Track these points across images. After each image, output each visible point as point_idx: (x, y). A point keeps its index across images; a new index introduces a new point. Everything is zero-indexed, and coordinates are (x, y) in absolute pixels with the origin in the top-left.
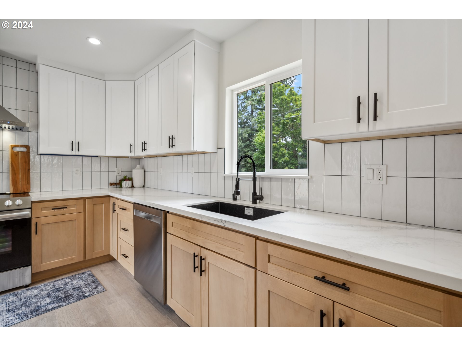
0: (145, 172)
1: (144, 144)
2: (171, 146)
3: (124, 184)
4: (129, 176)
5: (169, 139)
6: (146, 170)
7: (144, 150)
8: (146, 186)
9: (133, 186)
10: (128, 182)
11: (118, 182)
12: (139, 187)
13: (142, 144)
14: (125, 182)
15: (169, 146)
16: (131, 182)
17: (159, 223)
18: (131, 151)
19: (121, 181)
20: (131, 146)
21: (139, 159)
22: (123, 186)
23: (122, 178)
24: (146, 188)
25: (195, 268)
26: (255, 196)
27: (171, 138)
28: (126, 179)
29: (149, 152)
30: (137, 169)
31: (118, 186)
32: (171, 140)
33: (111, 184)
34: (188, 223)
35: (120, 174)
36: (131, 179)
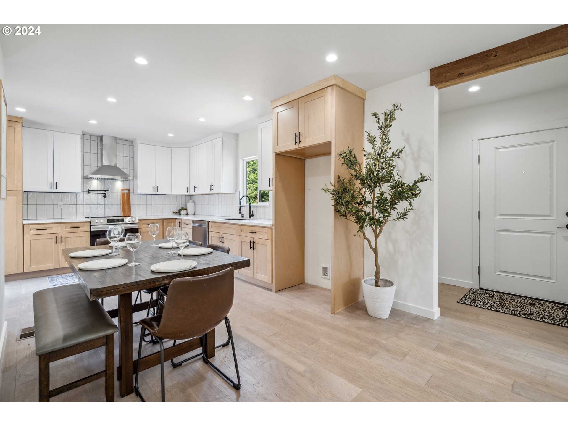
0: (195, 204)
1: (196, 187)
2: (211, 190)
3: (182, 212)
4: (185, 207)
5: (210, 186)
6: (196, 204)
7: (196, 191)
8: (196, 214)
9: (187, 214)
10: (184, 211)
11: (178, 211)
12: (191, 215)
13: (195, 187)
14: (182, 211)
15: (210, 190)
16: (186, 211)
17: (206, 227)
18: (187, 191)
19: (180, 211)
20: (187, 188)
21: (191, 196)
22: (181, 214)
23: (180, 209)
24: (196, 215)
25: (220, 242)
26: (250, 215)
27: (211, 185)
28: (183, 209)
29: (198, 192)
30: (190, 203)
31: (178, 214)
32: (211, 187)
33: (174, 212)
34: (217, 225)
35: (179, 206)
36: (186, 209)
